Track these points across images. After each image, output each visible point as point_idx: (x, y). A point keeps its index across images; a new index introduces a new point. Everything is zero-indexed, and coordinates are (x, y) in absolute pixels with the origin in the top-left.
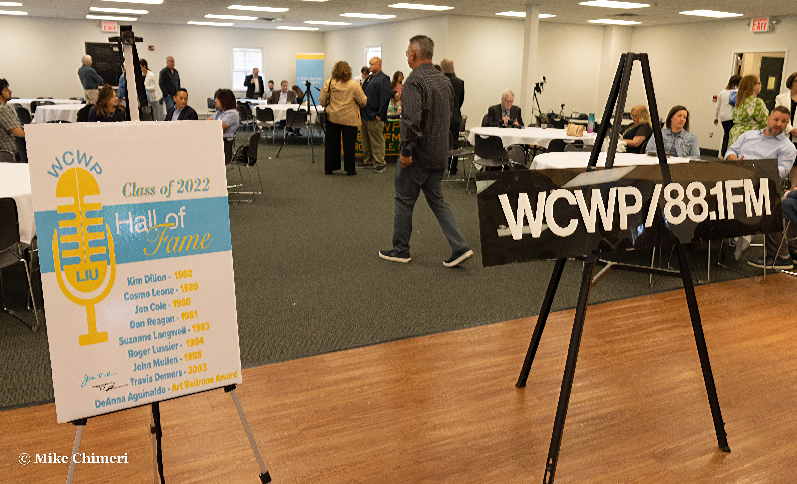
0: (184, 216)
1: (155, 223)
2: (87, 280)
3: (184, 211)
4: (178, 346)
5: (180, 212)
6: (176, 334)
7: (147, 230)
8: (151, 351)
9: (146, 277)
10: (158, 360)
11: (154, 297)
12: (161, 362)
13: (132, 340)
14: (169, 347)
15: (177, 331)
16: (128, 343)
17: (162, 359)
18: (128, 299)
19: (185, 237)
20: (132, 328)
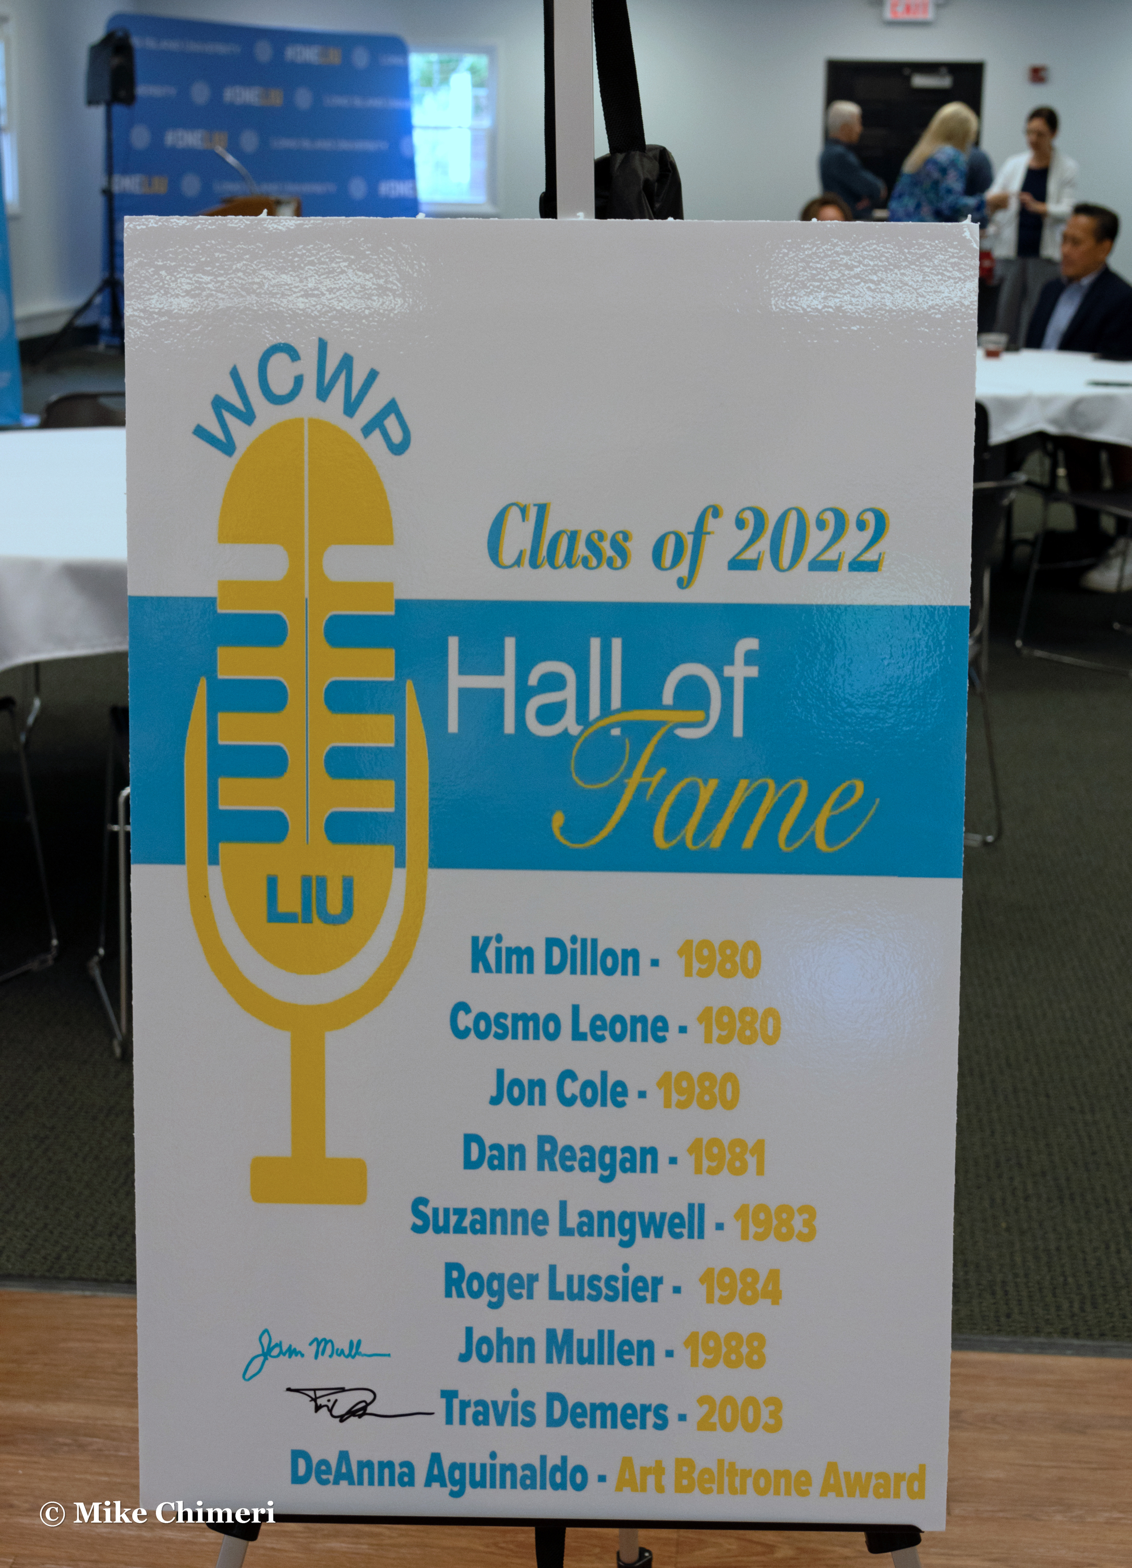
0: (748, 681)
1: (616, 703)
2: (307, 920)
3: (750, 658)
4: (664, 1291)
5: (731, 662)
6: (659, 1235)
7: (575, 730)
8: (542, 1287)
9: (551, 943)
10: (568, 1333)
11: (579, 1044)
12: (580, 1342)
13: (466, 1223)
14: (619, 1285)
15: (663, 1215)
16: (445, 1229)
17: (585, 1332)
18: (467, 1030)
19: (743, 784)
20: (469, 1165)
